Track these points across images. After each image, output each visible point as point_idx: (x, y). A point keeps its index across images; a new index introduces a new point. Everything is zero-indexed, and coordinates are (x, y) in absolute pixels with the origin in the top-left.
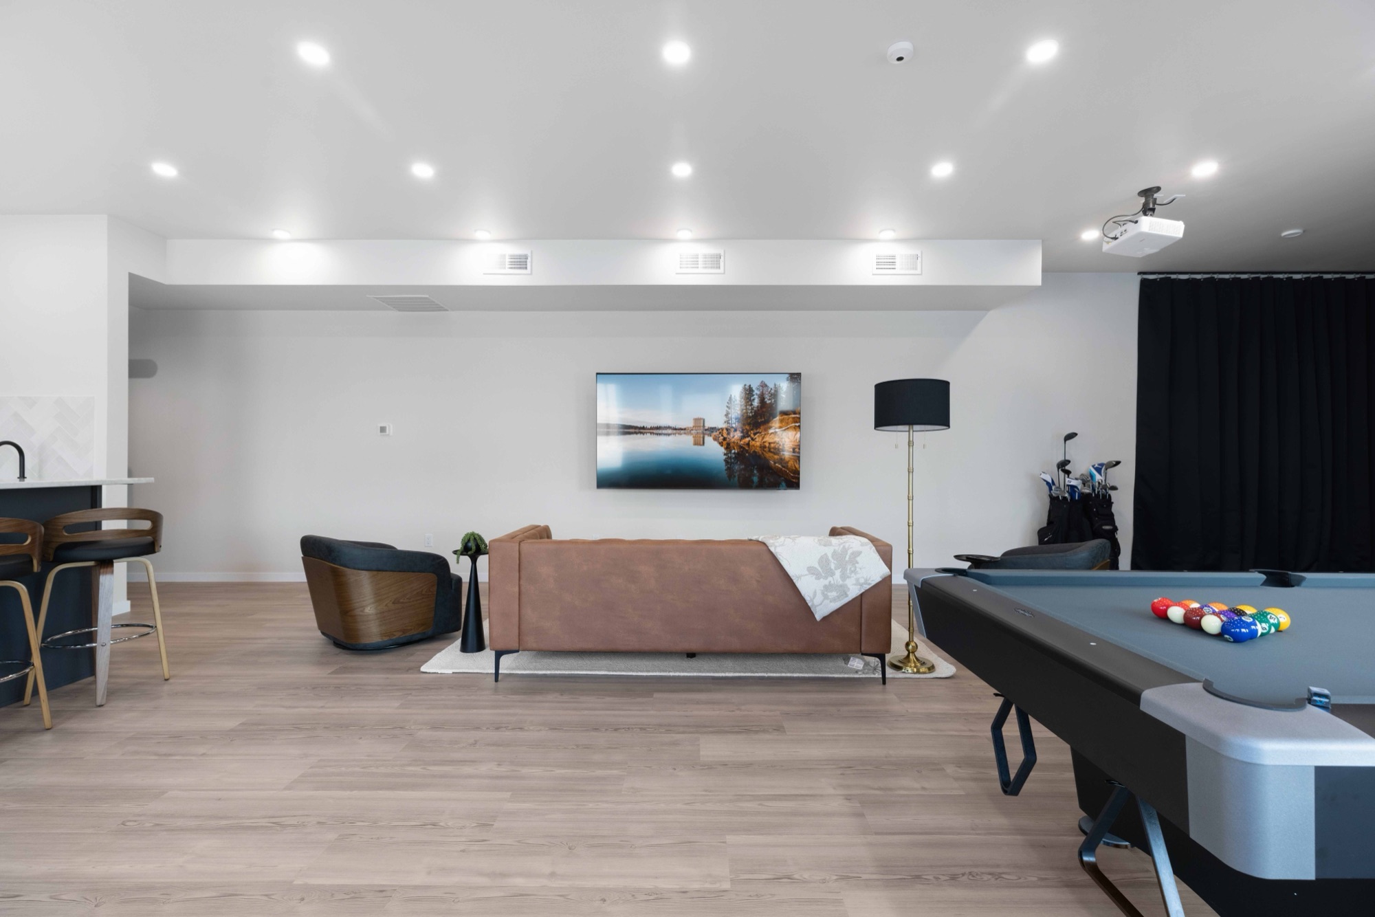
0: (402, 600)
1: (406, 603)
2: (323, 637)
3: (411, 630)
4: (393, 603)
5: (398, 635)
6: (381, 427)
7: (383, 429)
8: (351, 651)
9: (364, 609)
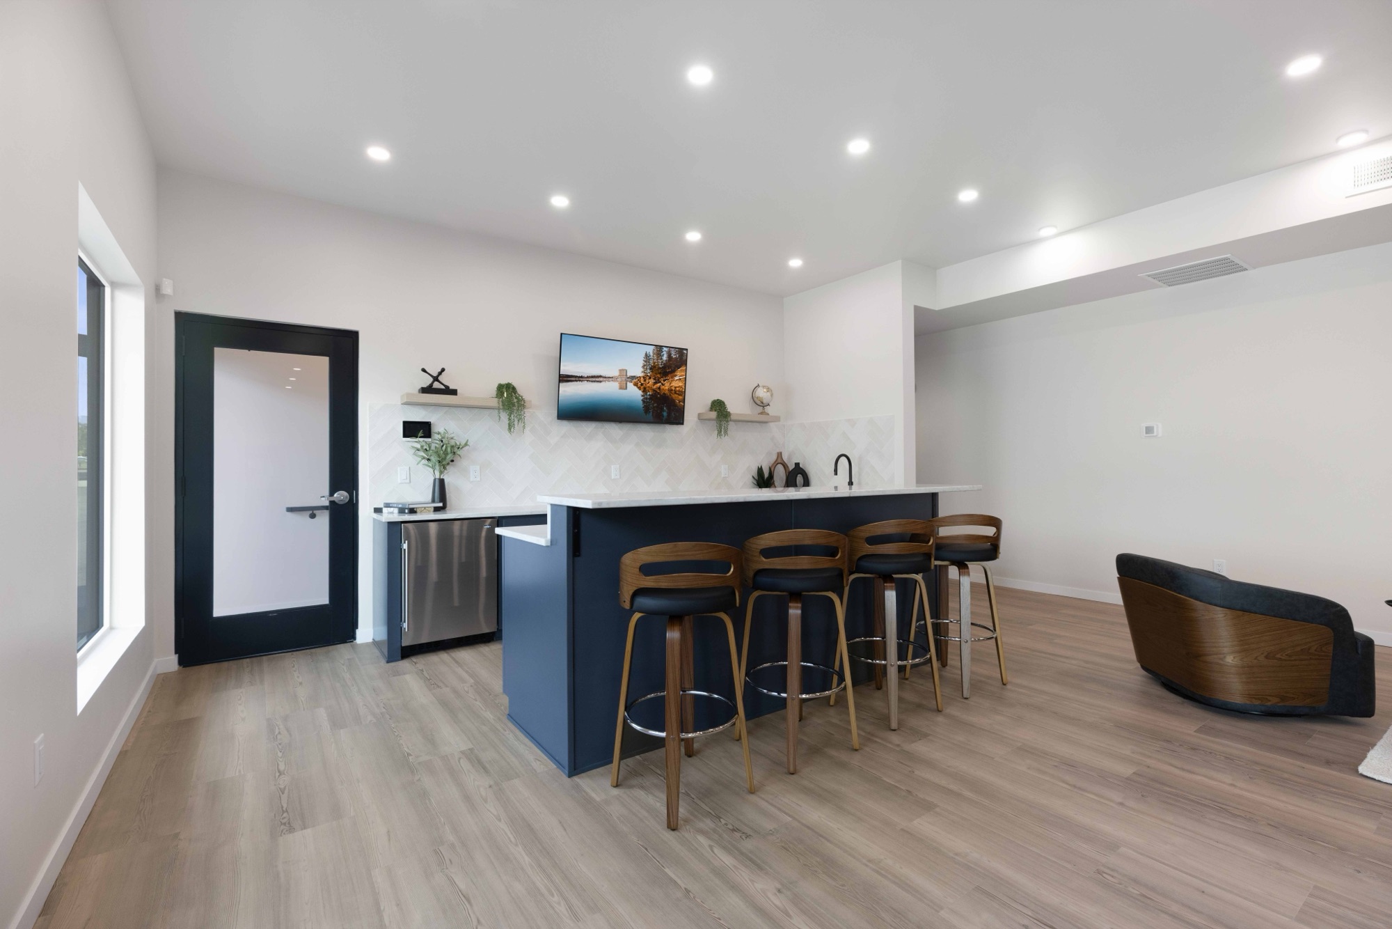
0: (1278, 656)
1: (1285, 660)
2: (1144, 672)
3: (1294, 699)
4: (1266, 657)
5: (1274, 700)
6: (1146, 428)
7: (1149, 430)
8: (1202, 705)
9: (1225, 657)
